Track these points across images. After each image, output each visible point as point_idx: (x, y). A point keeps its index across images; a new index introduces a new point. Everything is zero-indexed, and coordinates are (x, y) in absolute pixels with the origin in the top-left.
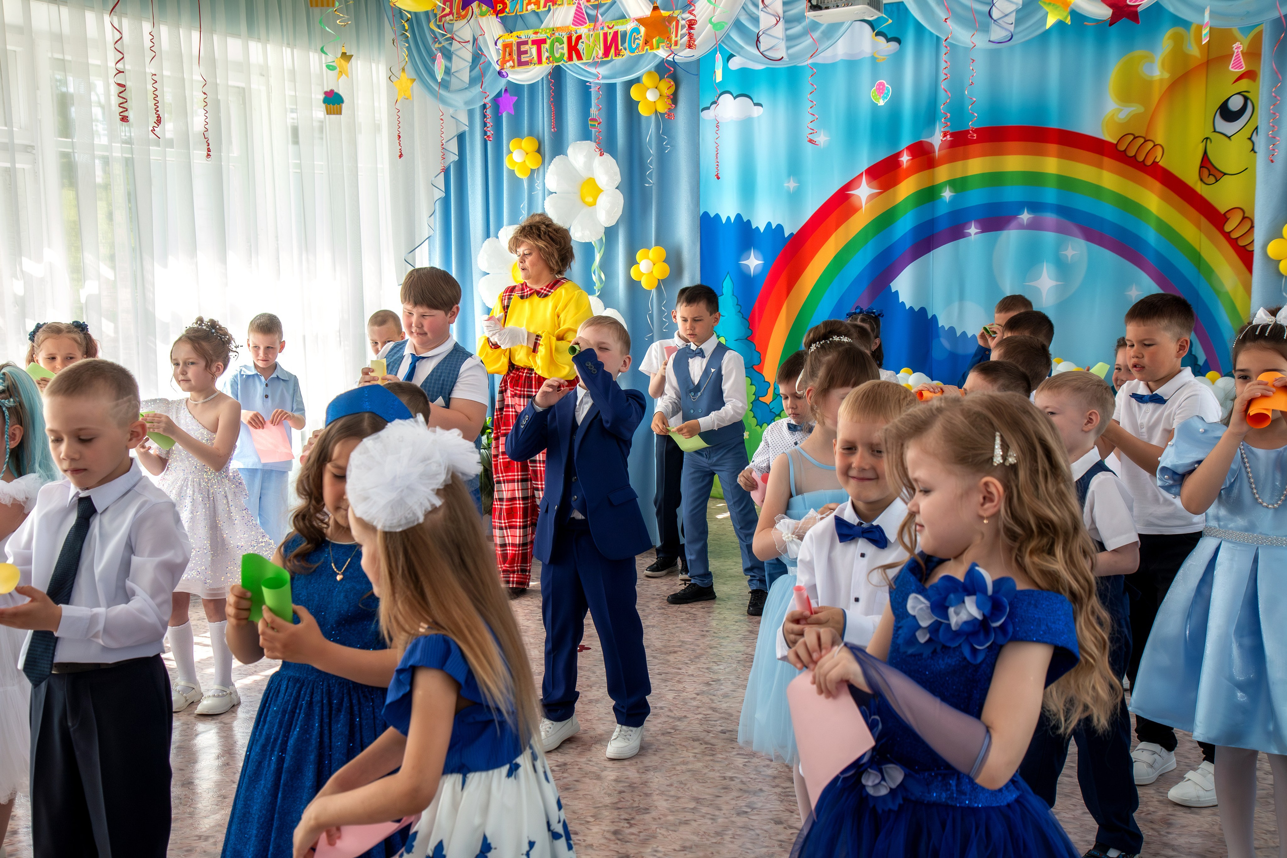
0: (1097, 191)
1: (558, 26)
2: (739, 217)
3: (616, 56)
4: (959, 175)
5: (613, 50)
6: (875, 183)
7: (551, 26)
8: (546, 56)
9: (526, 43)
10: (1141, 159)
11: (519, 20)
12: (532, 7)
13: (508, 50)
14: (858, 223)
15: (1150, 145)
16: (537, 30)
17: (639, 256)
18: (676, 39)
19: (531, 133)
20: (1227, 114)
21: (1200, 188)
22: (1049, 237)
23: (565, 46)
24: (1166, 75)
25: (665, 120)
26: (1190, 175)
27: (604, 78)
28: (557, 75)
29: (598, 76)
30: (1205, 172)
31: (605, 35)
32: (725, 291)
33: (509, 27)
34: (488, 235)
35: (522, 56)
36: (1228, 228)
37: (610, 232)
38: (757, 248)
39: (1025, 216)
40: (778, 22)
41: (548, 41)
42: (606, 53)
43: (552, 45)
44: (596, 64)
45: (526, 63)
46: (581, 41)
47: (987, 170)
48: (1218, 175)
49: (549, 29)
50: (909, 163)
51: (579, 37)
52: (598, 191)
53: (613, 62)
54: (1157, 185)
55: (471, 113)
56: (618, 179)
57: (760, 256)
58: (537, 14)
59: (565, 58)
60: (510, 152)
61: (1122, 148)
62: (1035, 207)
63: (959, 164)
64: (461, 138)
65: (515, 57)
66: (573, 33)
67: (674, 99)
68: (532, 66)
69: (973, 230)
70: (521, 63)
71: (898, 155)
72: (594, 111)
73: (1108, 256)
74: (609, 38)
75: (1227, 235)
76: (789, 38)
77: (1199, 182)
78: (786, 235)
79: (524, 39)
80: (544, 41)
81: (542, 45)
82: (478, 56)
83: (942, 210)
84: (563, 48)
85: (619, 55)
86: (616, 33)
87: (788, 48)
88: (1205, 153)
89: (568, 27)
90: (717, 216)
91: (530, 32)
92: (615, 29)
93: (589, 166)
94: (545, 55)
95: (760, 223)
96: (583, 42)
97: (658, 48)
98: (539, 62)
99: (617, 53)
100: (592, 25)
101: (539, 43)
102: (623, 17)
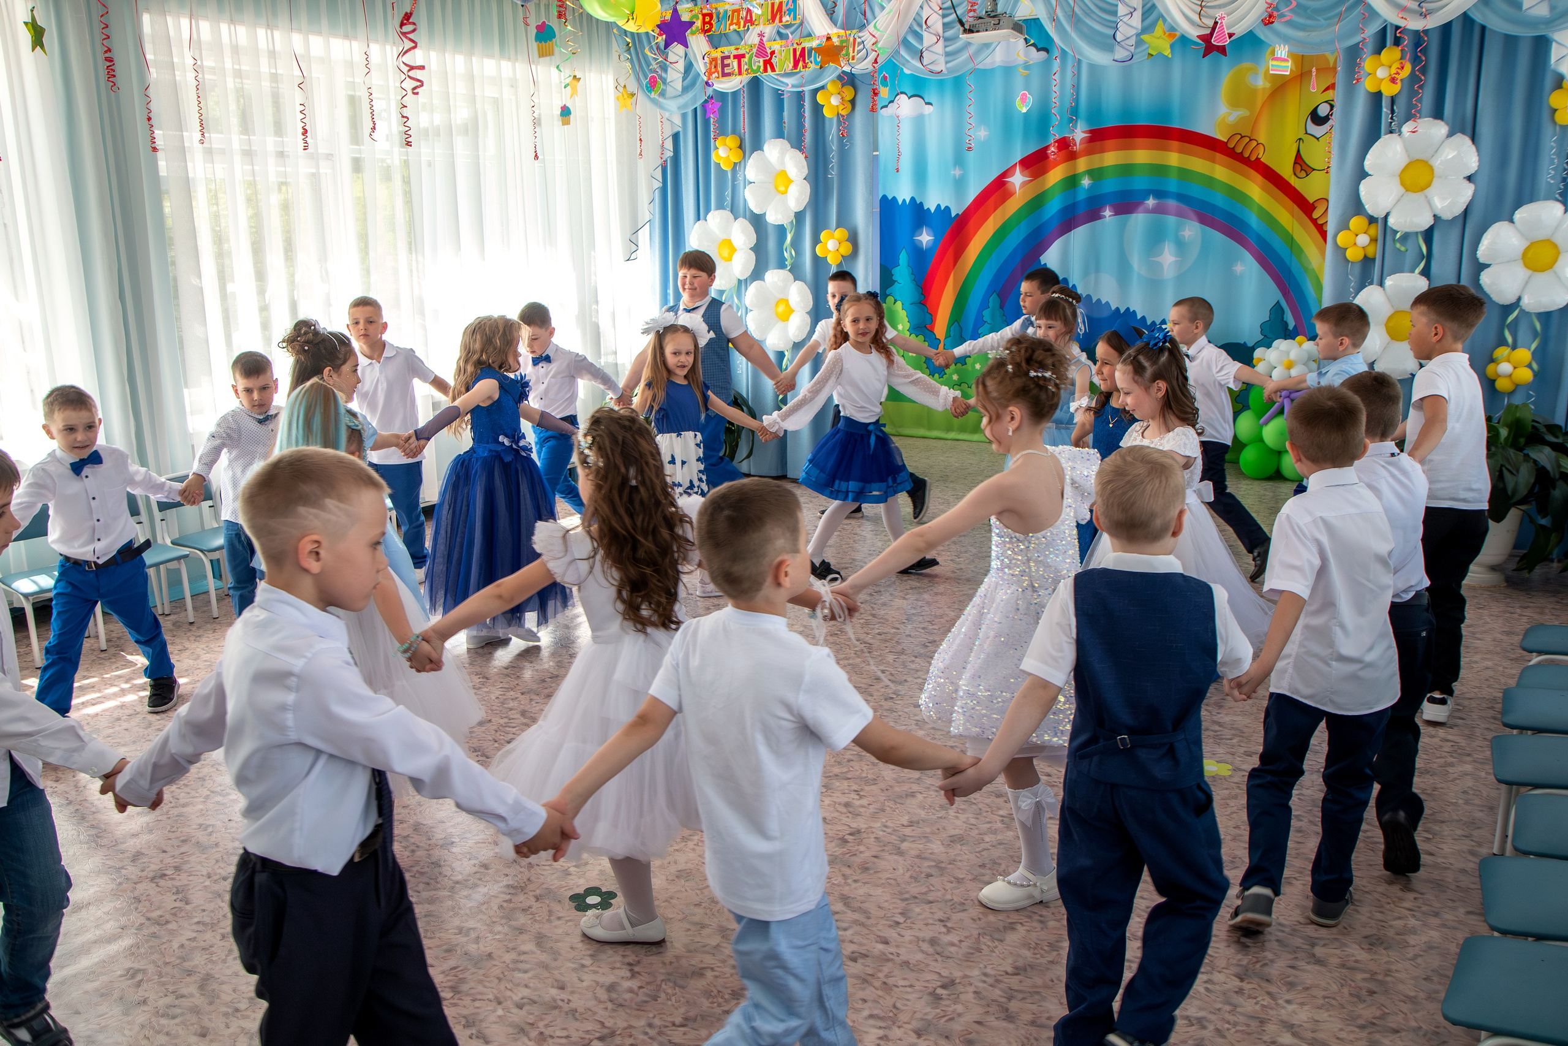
0: (1210, 181)
2: (913, 199)
3: (803, 68)
4: (1096, 166)
5: (801, 64)
6: (1027, 172)
7: (750, 43)
8: (745, 69)
9: (728, 57)
10: (1246, 155)
11: (724, 39)
12: (734, 27)
13: (713, 63)
14: (1012, 206)
15: (1254, 143)
16: (738, 47)
17: (823, 236)
18: (853, 54)
19: (734, 132)
20: (1317, 119)
21: (1293, 181)
22: (1171, 220)
23: (761, 60)
24: (1268, 85)
25: (845, 122)
26: (1286, 171)
27: (793, 86)
28: (755, 85)
29: (790, 84)
30: (1298, 168)
31: (795, 50)
32: (901, 262)
33: (714, 42)
34: (699, 219)
35: (725, 69)
36: (1315, 215)
37: (799, 216)
38: (929, 226)
39: (1151, 202)
40: (938, 40)
41: (747, 56)
42: (796, 66)
43: (750, 59)
44: (787, 75)
45: (729, 75)
46: (774, 55)
47: (1119, 162)
48: (1309, 170)
49: (748, 45)
50: (1056, 155)
51: (773, 53)
52: (790, 181)
53: (800, 74)
54: (1259, 178)
55: (684, 116)
56: (805, 171)
57: (931, 233)
58: (738, 32)
59: (762, 68)
60: (716, 149)
61: (1231, 145)
62: (1159, 194)
63: (1096, 157)
64: (676, 137)
65: (720, 69)
67: (853, 102)
68: (733, 77)
69: (1107, 213)
70: (724, 75)
71: (1047, 148)
72: (786, 114)
73: (1218, 237)
74: (798, 53)
75: (1314, 222)
76: (947, 54)
77: (1294, 176)
78: (953, 215)
79: (727, 54)
80: (743, 56)
81: (742, 59)
82: (689, 67)
83: (1081, 196)
84: (759, 62)
86: (803, 49)
87: (947, 63)
88: (1298, 151)
90: (894, 198)
91: (732, 48)
92: (803, 45)
93: (782, 161)
94: (744, 67)
95: (931, 205)
96: (775, 57)
98: (740, 73)
99: (805, 67)
100: (784, 42)
101: (740, 57)
102: (810, 35)
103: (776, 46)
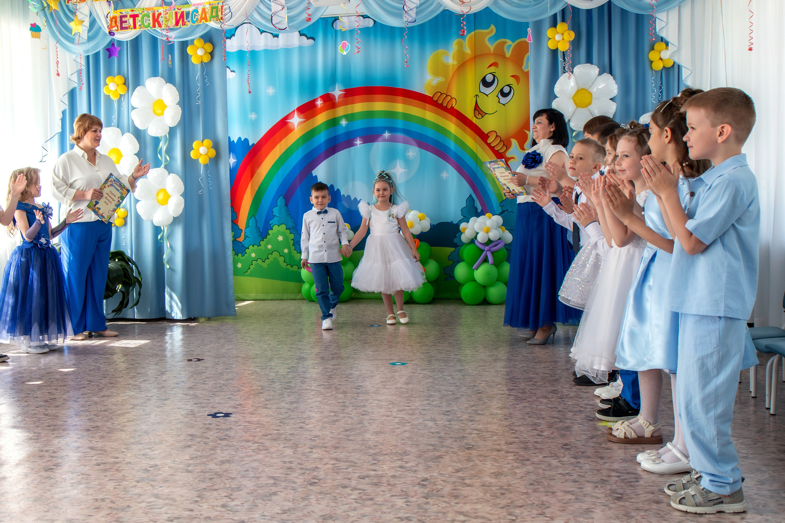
0: (423, 121)
1: (146, 7)
3: (183, 25)
4: (350, 112)
5: (181, 22)
6: (302, 115)
7: (142, 7)
8: (139, 24)
9: (126, 16)
10: (445, 105)
13: (114, 20)
14: (293, 137)
15: (449, 98)
16: (133, 9)
18: (222, 16)
19: (119, 74)
20: (486, 84)
21: (474, 120)
22: (400, 146)
23: (151, 19)
24: (456, 62)
25: (206, 67)
30: (477, 112)
31: (176, 13)
33: (115, 7)
35: (123, 24)
36: (489, 141)
37: (172, 131)
38: (234, 152)
39: (387, 135)
40: (283, 8)
41: (140, 16)
42: (177, 24)
43: (143, 18)
44: (170, 29)
45: (126, 28)
46: (161, 16)
47: (365, 110)
48: (483, 114)
49: (141, 8)
50: (322, 105)
51: (160, 14)
52: (166, 107)
53: (181, 29)
54: (454, 119)
56: (178, 100)
59: (151, 26)
60: (106, 84)
61: (435, 98)
62: (392, 130)
63: (350, 106)
65: (119, 24)
66: (156, 11)
67: (212, 54)
68: (129, 30)
69: (358, 142)
70: (122, 28)
71: (316, 100)
73: (430, 155)
74: (179, 15)
75: (489, 145)
76: (289, 18)
77: (474, 117)
78: (251, 144)
79: (124, 14)
80: (137, 16)
81: (136, 18)
83: (341, 131)
84: (149, 20)
85: (185, 25)
86: (183, 13)
88: (476, 102)
89: (153, 8)
91: (128, 10)
92: (182, 10)
93: (159, 91)
95: (235, 138)
96: (162, 17)
97: (210, 21)
98: (135, 27)
99: (184, 24)
100: (168, 8)
101: (134, 17)
102: (187, 3)
103: (161, 10)
